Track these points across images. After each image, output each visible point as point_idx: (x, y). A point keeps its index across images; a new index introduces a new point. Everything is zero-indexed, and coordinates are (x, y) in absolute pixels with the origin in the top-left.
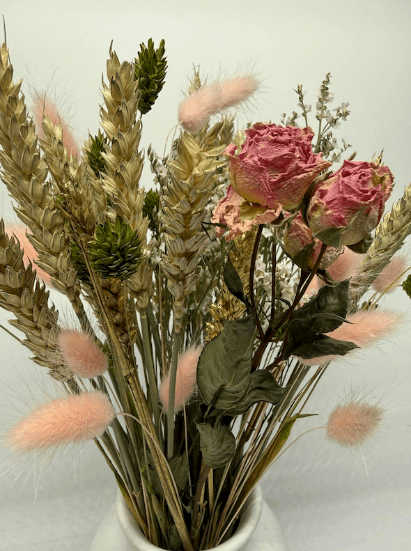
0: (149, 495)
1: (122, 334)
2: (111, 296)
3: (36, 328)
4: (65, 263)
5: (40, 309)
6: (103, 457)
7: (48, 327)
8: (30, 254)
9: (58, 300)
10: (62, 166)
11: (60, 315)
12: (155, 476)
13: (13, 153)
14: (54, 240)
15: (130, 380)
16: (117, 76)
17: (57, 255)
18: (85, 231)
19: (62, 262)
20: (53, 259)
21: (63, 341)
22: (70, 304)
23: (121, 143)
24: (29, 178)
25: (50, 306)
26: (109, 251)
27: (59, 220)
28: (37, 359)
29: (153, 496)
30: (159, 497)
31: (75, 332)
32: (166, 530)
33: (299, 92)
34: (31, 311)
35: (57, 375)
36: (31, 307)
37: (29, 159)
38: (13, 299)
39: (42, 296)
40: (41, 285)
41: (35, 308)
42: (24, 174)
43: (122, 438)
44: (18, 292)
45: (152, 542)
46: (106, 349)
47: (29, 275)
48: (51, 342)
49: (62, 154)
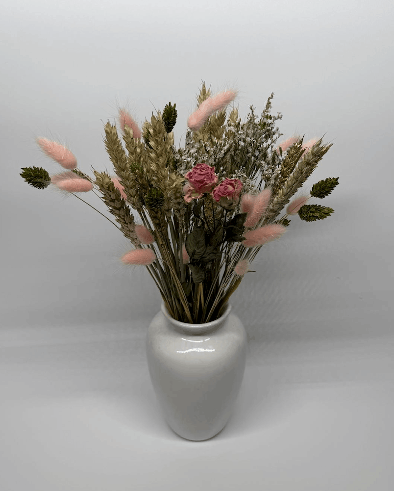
0: (174, 299)
1: (159, 228)
2: (154, 213)
3: (126, 223)
4: (137, 201)
5: (127, 216)
6: (154, 282)
7: (131, 223)
8: (124, 196)
9: (134, 212)
10: (133, 148)
11: (135, 218)
12: (176, 291)
13: (118, 163)
14: (133, 192)
15: (163, 246)
16: (155, 127)
17: (134, 197)
18: (144, 188)
19: (135, 199)
20: (132, 198)
21: (136, 229)
22: (139, 215)
23: (158, 151)
24: (124, 171)
25: (131, 214)
26: (152, 200)
27: (134, 184)
28: (126, 235)
29: (176, 299)
30: (179, 300)
31: (140, 226)
32: (182, 315)
33: (251, 109)
34: (124, 216)
35: (133, 242)
36: (124, 215)
37: (124, 165)
38: (117, 212)
39: (128, 210)
40: (127, 206)
41: (125, 216)
42: (121, 169)
43: (162, 273)
44: (119, 209)
45: (176, 320)
46: (154, 233)
47: (123, 202)
48: (131, 229)
49: (133, 144)
